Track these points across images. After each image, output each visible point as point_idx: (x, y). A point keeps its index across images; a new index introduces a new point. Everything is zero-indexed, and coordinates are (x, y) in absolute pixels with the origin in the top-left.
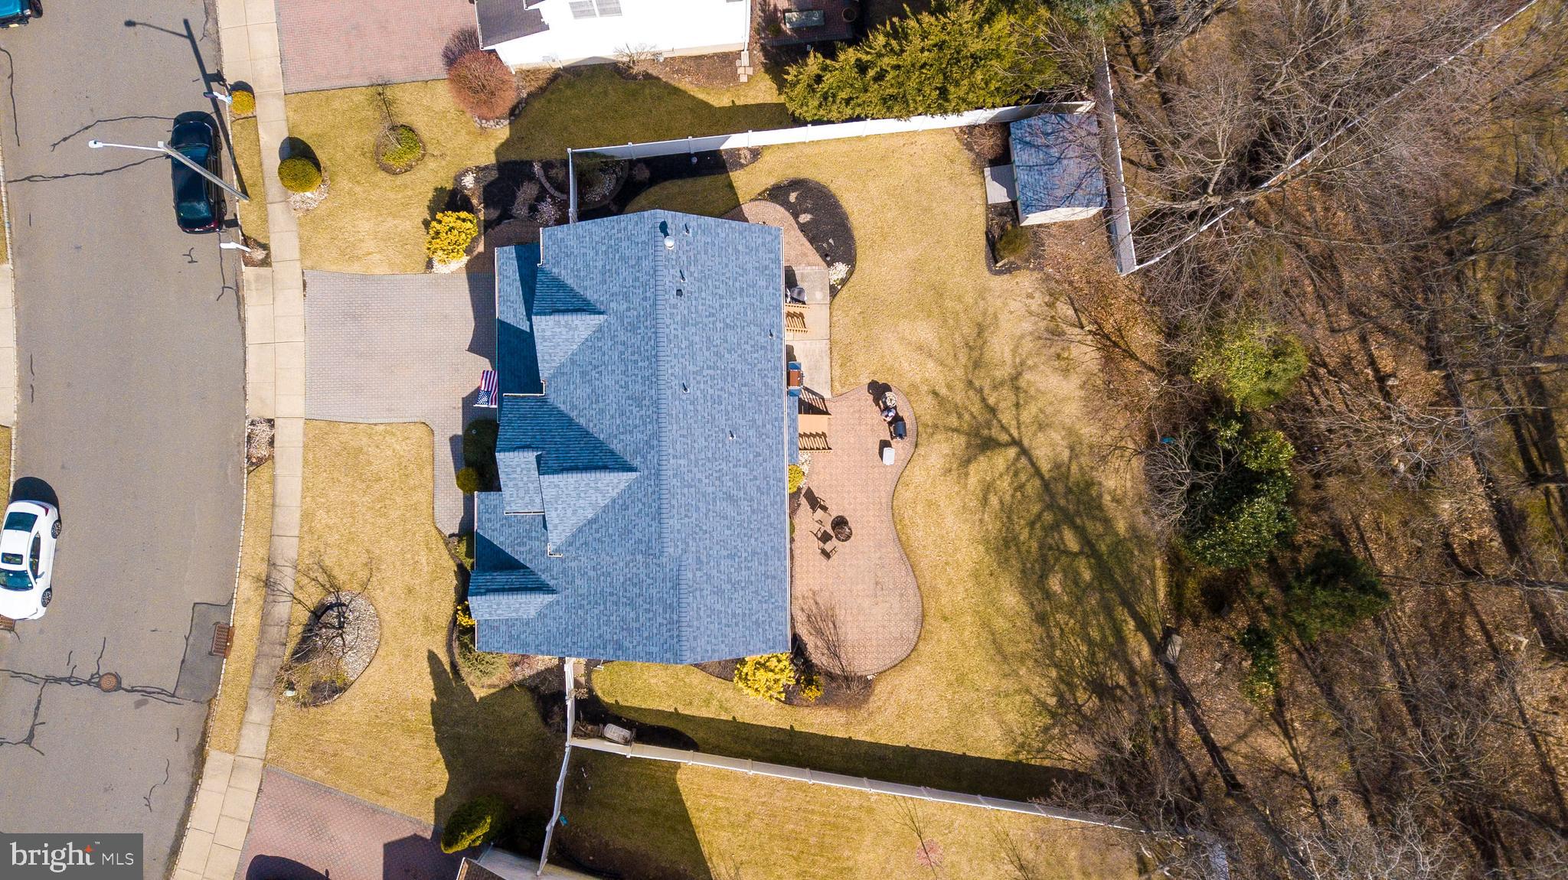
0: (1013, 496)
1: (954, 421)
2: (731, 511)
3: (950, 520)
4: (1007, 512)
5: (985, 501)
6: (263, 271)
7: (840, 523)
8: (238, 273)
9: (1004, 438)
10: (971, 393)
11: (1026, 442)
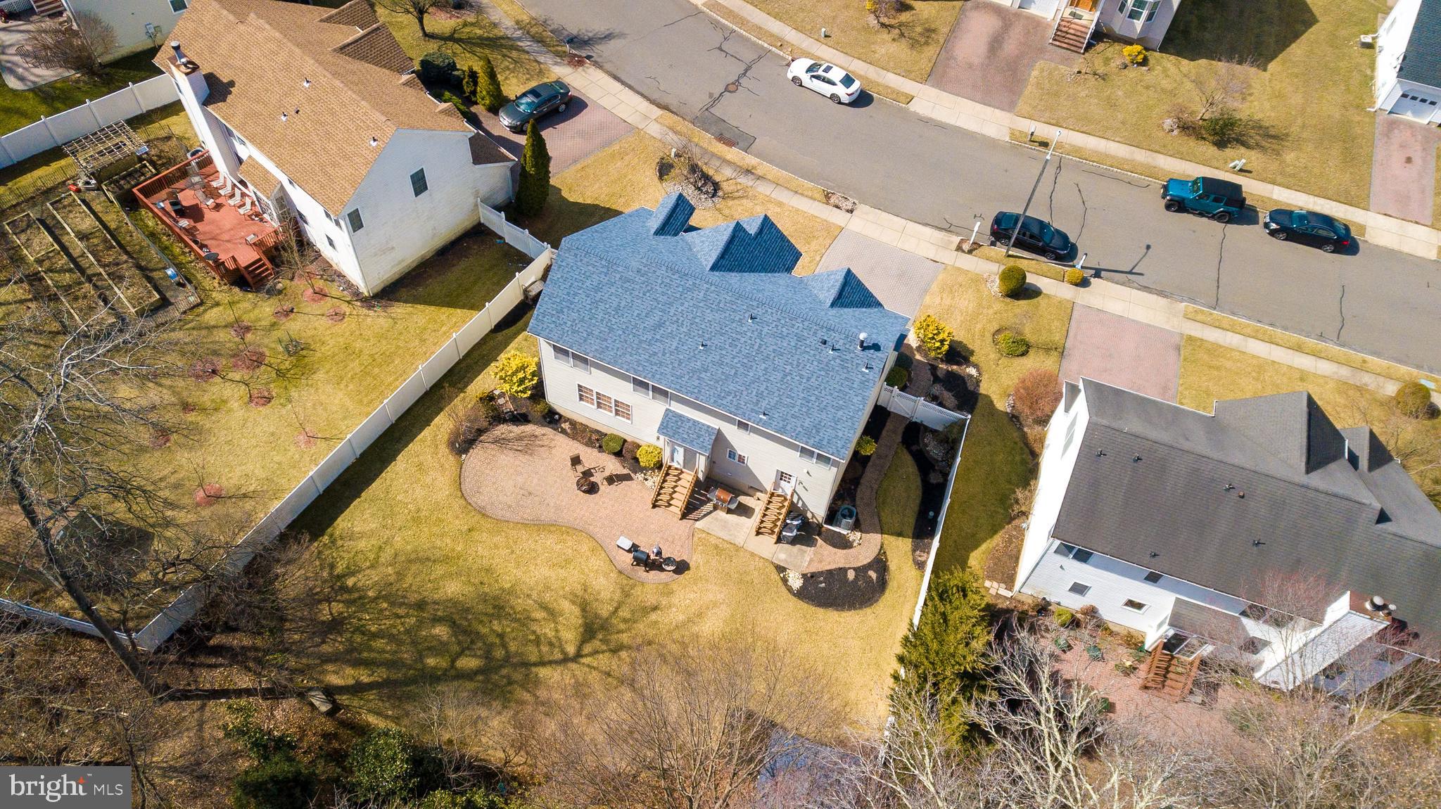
0: (534, 632)
1: (624, 613)
2: (651, 321)
3: (546, 571)
4: (524, 620)
5: (544, 607)
6: (954, 246)
7: (592, 489)
8: (958, 234)
9: (587, 649)
10: (639, 640)
11: (573, 666)
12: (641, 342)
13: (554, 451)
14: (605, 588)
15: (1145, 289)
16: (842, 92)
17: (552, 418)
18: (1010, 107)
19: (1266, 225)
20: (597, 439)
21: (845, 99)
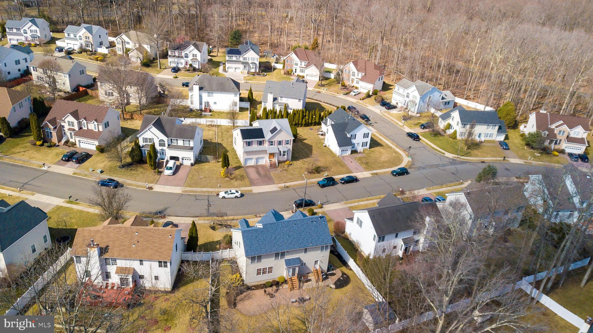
5: (289, 324)
7: (274, 296)
13: (257, 294)
15: (333, 203)
16: (238, 195)
17: (249, 288)
18: (273, 183)
19: (341, 183)
20: (264, 286)
21: (239, 196)
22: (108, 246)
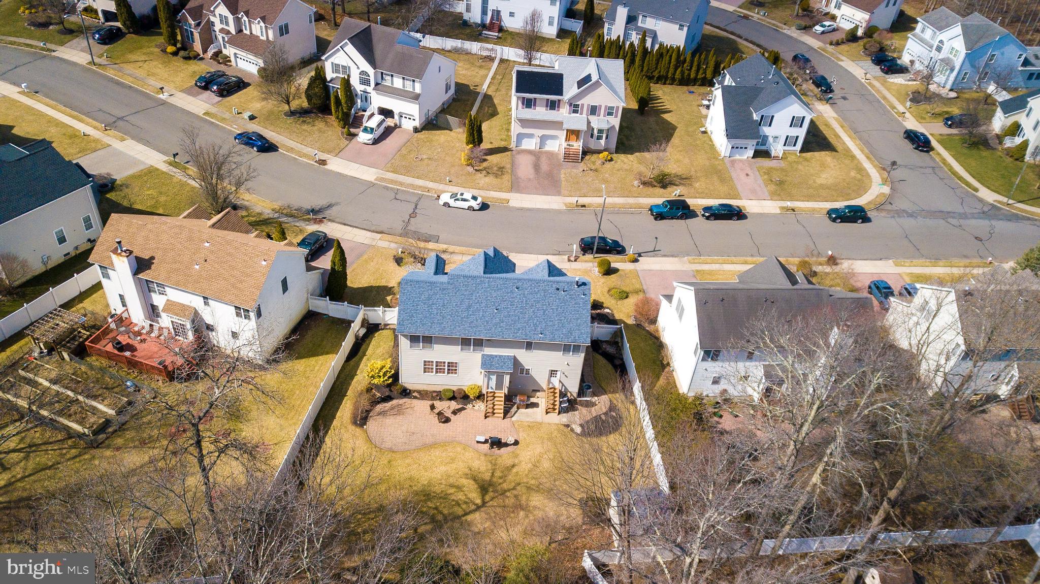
0: (453, 500)
1: (498, 474)
3: (443, 469)
4: (445, 497)
5: (452, 486)
6: (567, 260)
7: (447, 420)
8: (565, 255)
9: (487, 498)
10: (513, 484)
11: (482, 509)
12: (462, 318)
13: (415, 409)
14: (481, 465)
15: (665, 256)
16: (474, 204)
17: (406, 393)
18: (559, 193)
19: (703, 215)
20: (439, 395)
21: (477, 207)
22: (153, 258)
